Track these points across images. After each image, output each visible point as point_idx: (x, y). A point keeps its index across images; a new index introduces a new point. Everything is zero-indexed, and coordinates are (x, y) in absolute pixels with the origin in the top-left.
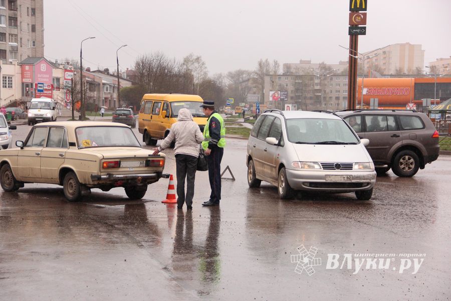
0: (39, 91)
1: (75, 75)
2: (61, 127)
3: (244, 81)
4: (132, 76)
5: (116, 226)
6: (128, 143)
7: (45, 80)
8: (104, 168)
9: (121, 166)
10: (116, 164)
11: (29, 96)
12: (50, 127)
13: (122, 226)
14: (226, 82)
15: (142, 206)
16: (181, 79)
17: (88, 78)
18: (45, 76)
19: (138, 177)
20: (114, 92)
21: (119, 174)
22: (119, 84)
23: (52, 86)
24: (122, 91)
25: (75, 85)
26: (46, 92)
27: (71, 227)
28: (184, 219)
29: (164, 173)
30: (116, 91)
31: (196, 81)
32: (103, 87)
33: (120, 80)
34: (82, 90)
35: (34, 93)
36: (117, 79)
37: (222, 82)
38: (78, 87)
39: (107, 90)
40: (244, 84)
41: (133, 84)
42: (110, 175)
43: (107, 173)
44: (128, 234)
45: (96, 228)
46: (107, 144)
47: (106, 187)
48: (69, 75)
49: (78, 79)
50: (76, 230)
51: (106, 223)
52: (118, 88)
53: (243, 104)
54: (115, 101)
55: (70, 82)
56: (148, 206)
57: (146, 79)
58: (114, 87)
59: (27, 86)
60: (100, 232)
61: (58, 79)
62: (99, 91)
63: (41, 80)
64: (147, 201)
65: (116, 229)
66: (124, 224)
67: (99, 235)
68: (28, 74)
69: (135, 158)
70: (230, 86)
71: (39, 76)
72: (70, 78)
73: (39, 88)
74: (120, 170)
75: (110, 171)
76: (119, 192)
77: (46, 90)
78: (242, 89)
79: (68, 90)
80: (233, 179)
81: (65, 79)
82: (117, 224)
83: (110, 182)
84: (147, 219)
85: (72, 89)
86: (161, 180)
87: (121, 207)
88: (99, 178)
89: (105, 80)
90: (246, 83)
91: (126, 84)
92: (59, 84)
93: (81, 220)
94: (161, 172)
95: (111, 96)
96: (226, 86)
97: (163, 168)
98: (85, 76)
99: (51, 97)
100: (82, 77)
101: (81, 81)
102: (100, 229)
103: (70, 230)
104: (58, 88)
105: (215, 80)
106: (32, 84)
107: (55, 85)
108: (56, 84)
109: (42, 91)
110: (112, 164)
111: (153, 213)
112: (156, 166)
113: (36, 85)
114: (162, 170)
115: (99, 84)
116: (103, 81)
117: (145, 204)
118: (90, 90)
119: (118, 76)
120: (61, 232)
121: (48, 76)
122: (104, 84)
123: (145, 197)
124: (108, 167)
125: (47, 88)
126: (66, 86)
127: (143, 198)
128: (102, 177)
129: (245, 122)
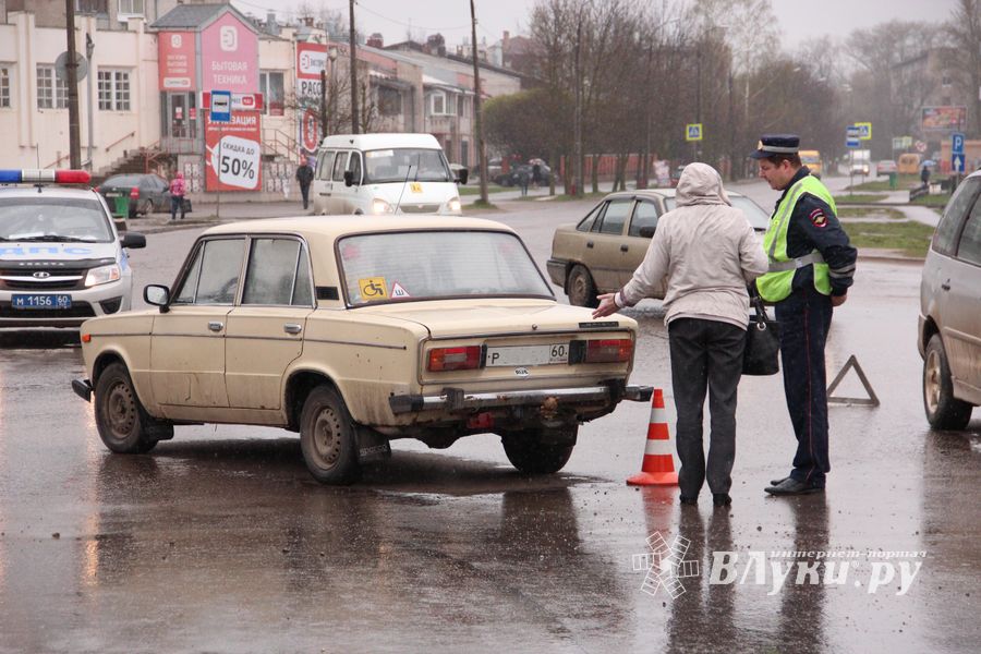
0: (216, 116)
1: (333, 60)
2: (290, 237)
3: (908, 62)
4: (520, 59)
5: (476, 564)
6: (510, 284)
7: (235, 80)
8: (430, 369)
9: (489, 362)
10: (474, 355)
11: (184, 135)
12: (255, 238)
13: (495, 565)
14: (846, 67)
15: (561, 495)
16: (686, 64)
17: (376, 68)
18: (234, 66)
19: (547, 397)
20: (461, 113)
21: (482, 389)
22: (477, 87)
23: (259, 98)
24: (488, 111)
25: (334, 94)
26: (236, 120)
27: (329, 569)
28: (702, 539)
29: (634, 382)
30: (468, 108)
31: (738, 68)
32: (427, 98)
33: (483, 74)
34: (355, 111)
35: (199, 125)
36: (470, 70)
37: (828, 68)
38: (344, 100)
39: (438, 107)
40: (908, 71)
41: (525, 83)
42: (452, 393)
43: (440, 388)
44: (515, 592)
45: (411, 572)
46: (440, 289)
47: (441, 435)
48: (313, 63)
49: (342, 73)
50: (344, 580)
51: (444, 556)
52: (477, 100)
53: (906, 142)
54: (465, 145)
55: (316, 84)
56: (581, 496)
57: (567, 69)
58: (461, 98)
59: (178, 101)
60: (423, 583)
61: (277, 77)
62: (413, 115)
63: (221, 82)
64: (576, 481)
65: (477, 574)
66: (503, 557)
67: (421, 595)
68: (179, 62)
69: (536, 335)
70: (858, 79)
71: (215, 66)
72: (316, 70)
73: (217, 109)
74: (486, 375)
75: (456, 379)
76: (485, 449)
77: (239, 113)
78: (901, 90)
79: (310, 111)
80: (873, 402)
81: (301, 75)
82: (479, 558)
83: (455, 418)
84: (577, 541)
85: (323, 108)
86: (624, 406)
87: (492, 502)
88: (416, 404)
89: (432, 73)
90: (917, 66)
91: (500, 87)
92: (280, 94)
93: (359, 546)
94: (624, 382)
95: (453, 129)
96: (843, 80)
97: (630, 368)
98: (365, 65)
99: (255, 136)
100: (355, 66)
101: (354, 81)
102: (424, 575)
103: (324, 578)
104: (278, 107)
105: (806, 61)
106: (193, 96)
107: (269, 97)
108: (271, 95)
109: (226, 117)
110: (460, 358)
111: (598, 519)
112: (606, 361)
113: (207, 97)
114: (627, 375)
115: (413, 89)
116: (427, 79)
117: (571, 489)
118: (383, 111)
119: (475, 61)
120: (296, 586)
121: (243, 66)
122: (428, 88)
123: (570, 467)
124: (447, 368)
125: (241, 106)
126: (303, 100)
127: (566, 469)
128: (427, 400)
129: (913, 201)
